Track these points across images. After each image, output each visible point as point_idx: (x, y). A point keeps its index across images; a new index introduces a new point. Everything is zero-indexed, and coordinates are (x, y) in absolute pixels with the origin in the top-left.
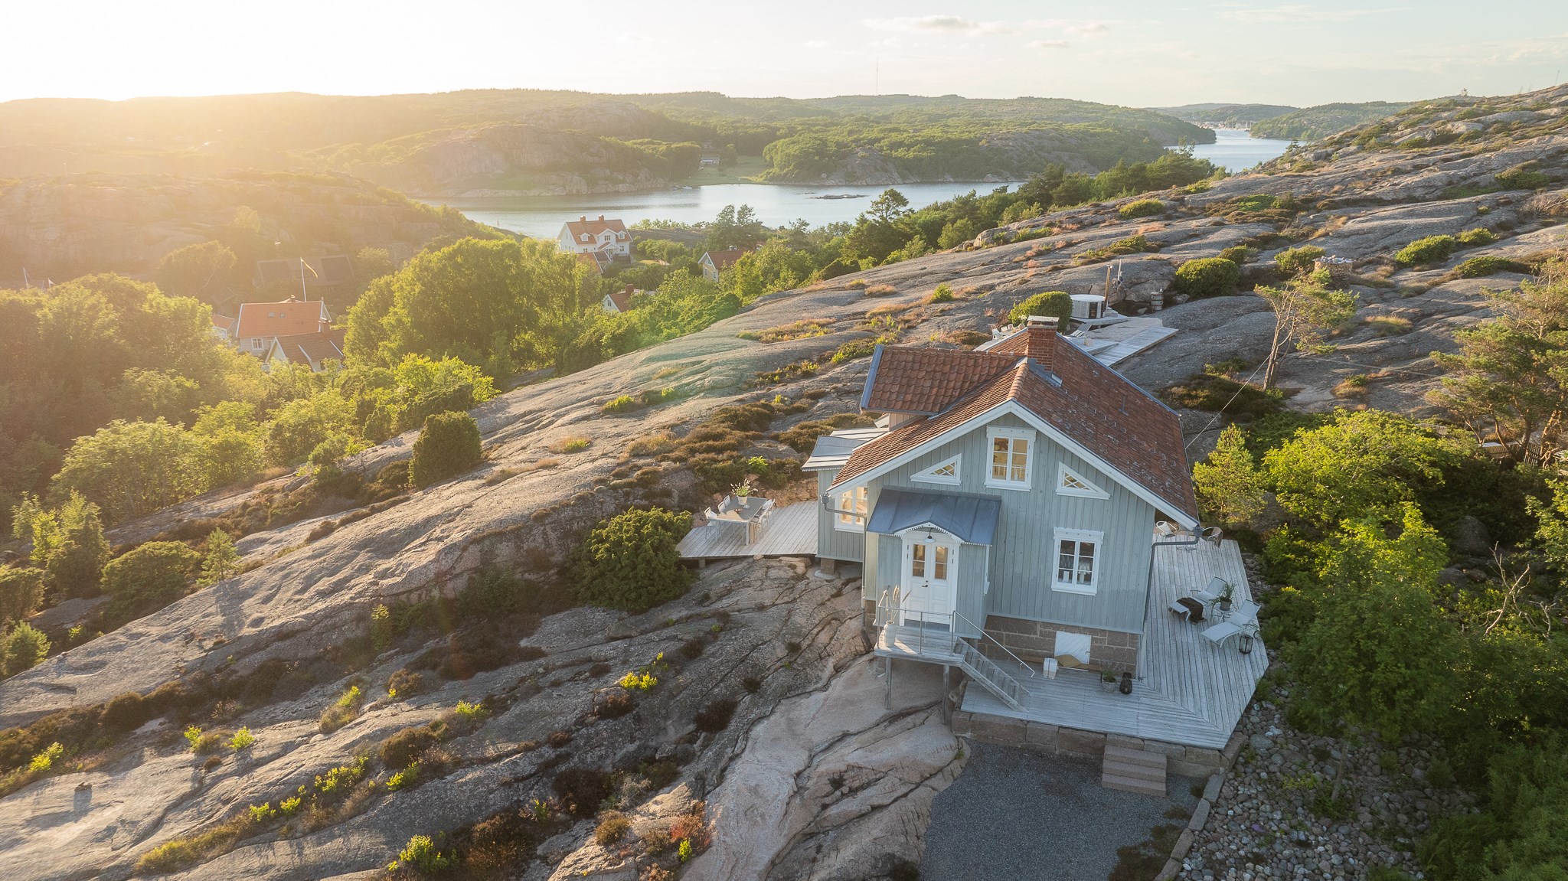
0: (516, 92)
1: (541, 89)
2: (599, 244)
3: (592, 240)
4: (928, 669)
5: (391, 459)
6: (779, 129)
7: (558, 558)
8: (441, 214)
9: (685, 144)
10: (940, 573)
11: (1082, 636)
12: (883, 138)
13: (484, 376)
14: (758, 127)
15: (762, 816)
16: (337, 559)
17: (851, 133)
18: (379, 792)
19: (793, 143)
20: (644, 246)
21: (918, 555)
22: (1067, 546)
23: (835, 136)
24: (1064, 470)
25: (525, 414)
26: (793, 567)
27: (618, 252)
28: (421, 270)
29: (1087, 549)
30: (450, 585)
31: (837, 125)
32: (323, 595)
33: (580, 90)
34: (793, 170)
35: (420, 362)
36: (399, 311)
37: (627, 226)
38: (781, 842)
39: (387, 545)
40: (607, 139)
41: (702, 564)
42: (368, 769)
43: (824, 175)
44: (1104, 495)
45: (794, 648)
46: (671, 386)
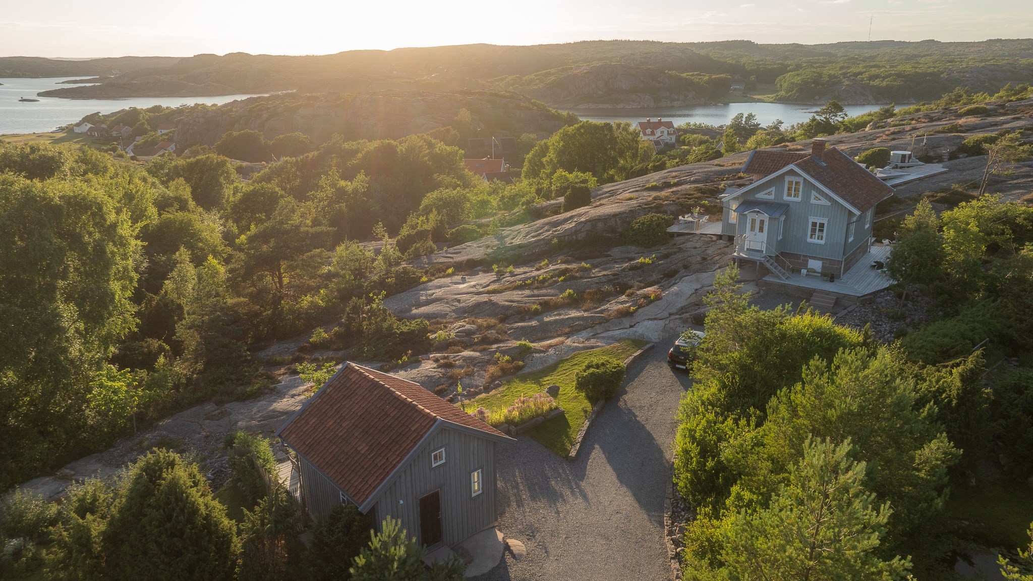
0: (615, 43)
1: (631, 40)
2: (656, 136)
3: (653, 133)
4: (752, 263)
5: (553, 204)
6: (789, 66)
7: (620, 230)
8: (566, 116)
9: (722, 75)
10: (761, 230)
11: (819, 261)
12: (865, 72)
13: (593, 177)
14: (775, 64)
15: (681, 296)
16: (538, 228)
17: (842, 68)
18: (556, 282)
19: (798, 75)
20: (685, 138)
21: (753, 221)
22: (814, 224)
23: (828, 71)
24: (814, 193)
25: (610, 191)
26: (712, 238)
27: (668, 141)
28: (563, 136)
29: (822, 225)
30: (579, 235)
31: (833, 62)
32: (533, 237)
33: (655, 40)
34: (795, 93)
35: (563, 173)
36: (551, 155)
37: (676, 126)
38: (686, 303)
39: (556, 224)
40: (670, 72)
41: (676, 235)
42: (552, 277)
43: (817, 97)
44: (829, 204)
45: (704, 259)
46: (676, 180)
